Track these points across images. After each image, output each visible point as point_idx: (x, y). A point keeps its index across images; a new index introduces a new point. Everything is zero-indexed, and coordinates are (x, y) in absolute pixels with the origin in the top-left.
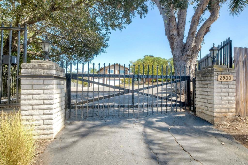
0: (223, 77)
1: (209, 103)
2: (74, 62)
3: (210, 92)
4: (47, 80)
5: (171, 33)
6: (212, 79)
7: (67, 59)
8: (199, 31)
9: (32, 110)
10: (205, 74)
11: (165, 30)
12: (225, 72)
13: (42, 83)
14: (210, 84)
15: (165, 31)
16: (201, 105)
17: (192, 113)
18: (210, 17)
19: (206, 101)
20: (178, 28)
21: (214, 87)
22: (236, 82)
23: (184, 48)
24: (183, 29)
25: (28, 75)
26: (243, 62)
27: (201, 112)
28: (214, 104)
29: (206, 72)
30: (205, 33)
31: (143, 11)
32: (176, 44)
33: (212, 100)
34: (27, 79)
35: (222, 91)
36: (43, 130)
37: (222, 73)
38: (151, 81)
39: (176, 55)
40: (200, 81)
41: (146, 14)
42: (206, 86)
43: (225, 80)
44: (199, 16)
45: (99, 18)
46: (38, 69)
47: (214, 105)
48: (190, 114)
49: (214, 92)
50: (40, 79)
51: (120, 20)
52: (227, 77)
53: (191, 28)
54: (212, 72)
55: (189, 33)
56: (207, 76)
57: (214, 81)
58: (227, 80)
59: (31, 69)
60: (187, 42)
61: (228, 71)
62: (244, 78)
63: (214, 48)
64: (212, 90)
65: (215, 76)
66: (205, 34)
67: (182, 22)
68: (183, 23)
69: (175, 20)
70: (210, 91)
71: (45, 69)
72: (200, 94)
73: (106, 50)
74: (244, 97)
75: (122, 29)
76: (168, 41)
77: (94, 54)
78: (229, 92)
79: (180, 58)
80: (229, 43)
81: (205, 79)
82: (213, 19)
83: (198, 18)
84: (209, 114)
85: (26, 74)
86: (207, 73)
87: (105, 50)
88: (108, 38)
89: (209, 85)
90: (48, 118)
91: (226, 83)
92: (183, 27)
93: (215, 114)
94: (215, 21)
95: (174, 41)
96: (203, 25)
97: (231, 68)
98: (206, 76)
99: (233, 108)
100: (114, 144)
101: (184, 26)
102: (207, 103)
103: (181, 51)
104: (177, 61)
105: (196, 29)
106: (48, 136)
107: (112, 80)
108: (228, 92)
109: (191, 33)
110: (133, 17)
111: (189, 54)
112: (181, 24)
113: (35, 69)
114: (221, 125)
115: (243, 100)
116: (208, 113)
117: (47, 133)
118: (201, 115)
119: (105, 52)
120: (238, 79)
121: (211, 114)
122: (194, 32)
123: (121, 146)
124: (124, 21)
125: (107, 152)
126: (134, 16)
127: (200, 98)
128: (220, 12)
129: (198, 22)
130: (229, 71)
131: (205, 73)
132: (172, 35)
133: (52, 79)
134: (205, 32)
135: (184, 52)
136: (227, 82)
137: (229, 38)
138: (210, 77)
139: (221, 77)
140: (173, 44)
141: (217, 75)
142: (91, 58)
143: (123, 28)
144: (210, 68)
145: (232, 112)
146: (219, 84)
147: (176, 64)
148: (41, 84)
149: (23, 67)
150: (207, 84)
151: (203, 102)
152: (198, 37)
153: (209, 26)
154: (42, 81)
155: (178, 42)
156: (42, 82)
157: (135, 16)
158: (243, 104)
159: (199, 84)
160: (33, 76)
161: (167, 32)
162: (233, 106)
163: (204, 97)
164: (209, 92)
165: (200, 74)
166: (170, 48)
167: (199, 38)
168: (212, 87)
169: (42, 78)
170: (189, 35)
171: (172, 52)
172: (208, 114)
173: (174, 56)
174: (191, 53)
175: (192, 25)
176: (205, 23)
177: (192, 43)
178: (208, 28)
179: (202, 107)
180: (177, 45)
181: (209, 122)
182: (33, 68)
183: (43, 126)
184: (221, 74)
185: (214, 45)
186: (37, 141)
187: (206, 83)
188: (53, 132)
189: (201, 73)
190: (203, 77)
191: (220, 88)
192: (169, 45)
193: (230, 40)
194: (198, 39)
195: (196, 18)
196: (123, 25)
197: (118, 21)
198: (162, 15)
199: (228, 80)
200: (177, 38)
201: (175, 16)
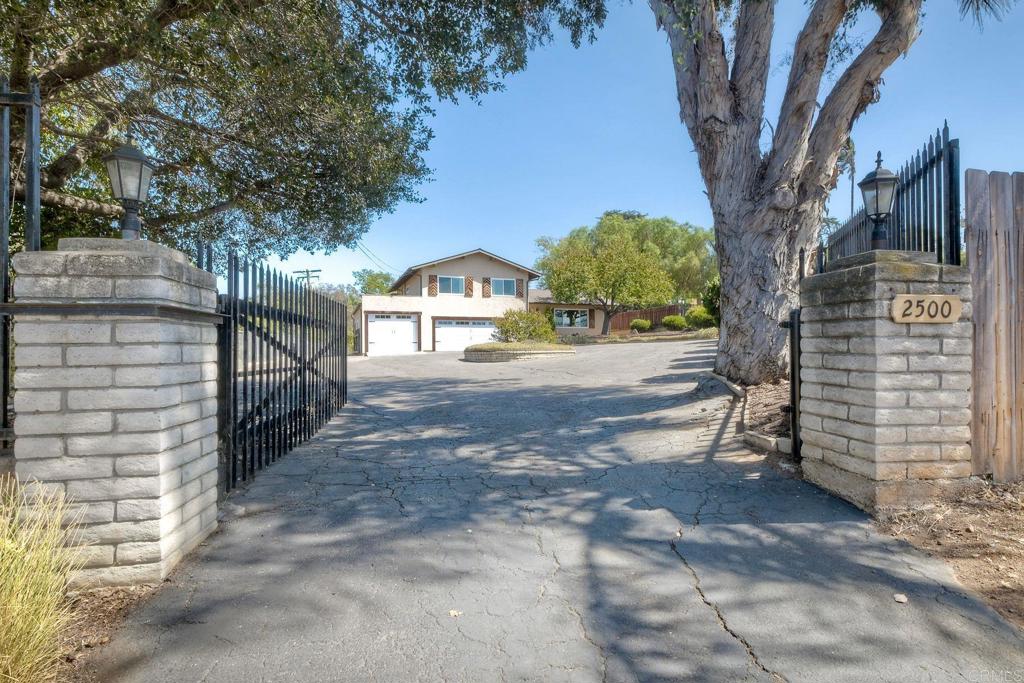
0: (915, 304)
1: (857, 419)
2: (283, 242)
3: (861, 371)
4: (131, 325)
5: (704, 112)
6: (868, 313)
7: (251, 232)
8: (830, 100)
9: (65, 458)
10: (837, 293)
11: (679, 99)
12: (925, 282)
13: (106, 339)
14: (859, 335)
15: (680, 101)
16: (824, 431)
17: (785, 466)
18: (878, 36)
19: (842, 412)
20: (733, 87)
21: (877, 347)
22: (975, 326)
23: (762, 177)
24: (757, 93)
25: (45, 302)
26: (1007, 235)
27: (823, 461)
28: (875, 426)
29: (844, 285)
30: (854, 108)
31: (584, 15)
32: (724, 159)
33: (868, 407)
34: (38, 322)
35: (912, 368)
36: (115, 543)
37: (911, 288)
38: (631, 324)
39: (726, 209)
40: (819, 326)
41: (596, 26)
42: (842, 346)
43: (924, 318)
44: (828, 30)
45: (380, 48)
46: (87, 278)
47: (878, 430)
48: (779, 472)
49: (873, 372)
50: (101, 322)
51: (475, 56)
52: (933, 305)
53: (793, 88)
54: (864, 282)
55: (784, 108)
56: (849, 302)
57: (874, 325)
58: (934, 316)
59: (58, 276)
60: (774, 152)
61: (936, 278)
62: (1011, 308)
63: (878, 177)
64: (868, 363)
65: (880, 299)
66: (855, 116)
67: (755, 58)
68: (757, 64)
69: (723, 53)
70: (861, 368)
71: (119, 277)
72: (819, 383)
73: (419, 188)
74: (1010, 395)
75: (482, 96)
76: (693, 148)
77: (368, 206)
78: (944, 372)
79: (743, 225)
80: (946, 153)
81: (838, 313)
82: (889, 45)
83: (821, 41)
84: (855, 468)
85: (35, 298)
86: (848, 288)
87: (415, 188)
88: (424, 136)
89: (854, 339)
90: (136, 493)
91: (930, 330)
92: (758, 85)
93: (881, 472)
94: (902, 55)
95: (719, 144)
96: (849, 75)
97: (952, 263)
98: (844, 302)
99: (958, 442)
100: (424, 603)
101: (762, 78)
102: (848, 420)
103: (746, 194)
104: (729, 237)
105: (814, 90)
106: (138, 570)
107: (458, 323)
108: (938, 373)
109: (794, 110)
110: (541, 43)
111: (782, 206)
112: (750, 68)
113: (73, 276)
114: (904, 519)
115: (1004, 406)
116: (852, 464)
117: (132, 558)
118: (823, 476)
119: (417, 200)
120: (982, 314)
121: (865, 469)
122: (805, 103)
123: (453, 613)
124: (490, 61)
125: (384, 638)
126: (545, 38)
127: (819, 400)
128: (923, 16)
129: (822, 58)
130: (944, 276)
131: (839, 288)
132: (706, 121)
133: (150, 321)
134: (856, 102)
135: (762, 197)
136: (935, 327)
137: (946, 130)
138: (857, 306)
139: (908, 305)
140: (716, 158)
141: (888, 295)
142: (358, 226)
143: (486, 91)
144: (860, 263)
145: (956, 461)
146: (898, 335)
147: (729, 248)
148: (102, 345)
149: (22, 267)
150: (847, 337)
151: (830, 417)
152: (827, 127)
153: (873, 77)
154: (107, 328)
155: (737, 151)
156: (109, 333)
157: (551, 38)
158: (1008, 422)
159: (812, 337)
160: (68, 309)
161: (688, 107)
162: (959, 434)
163: (834, 393)
164: (856, 371)
165: (819, 294)
166: (700, 176)
167: (828, 132)
168: (868, 349)
169: (107, 318)
170: (782, 120)
171: (711, 195)
172: (851, 469)
173: (719, 215)
174: (792, 198)
175: (796, 74)
176: (856, 66)
177: (797, 153)
178: (870, 84)
179: (827, 439)
180: (729, 161)
181: (856, 503)
182: (65, 272)
183: (114, 526)
184: (908, 292)
185: (879, 162)
186: (90, 591)
187: (842, 331)
188: (159, 552)
189: (824, 289)
190: (830, 304)
191: (904, 355)
192: (697, 166)
193: (951, 138)
194: (826, 135)
195: (816, 42)
196: (490, 77)
197: (467, 60)
198: (664, 29)
199: (939, 318)
200: (732, 130)
201: (720, 35)
